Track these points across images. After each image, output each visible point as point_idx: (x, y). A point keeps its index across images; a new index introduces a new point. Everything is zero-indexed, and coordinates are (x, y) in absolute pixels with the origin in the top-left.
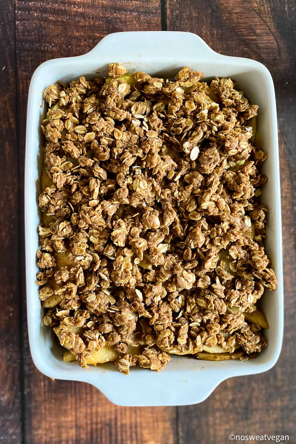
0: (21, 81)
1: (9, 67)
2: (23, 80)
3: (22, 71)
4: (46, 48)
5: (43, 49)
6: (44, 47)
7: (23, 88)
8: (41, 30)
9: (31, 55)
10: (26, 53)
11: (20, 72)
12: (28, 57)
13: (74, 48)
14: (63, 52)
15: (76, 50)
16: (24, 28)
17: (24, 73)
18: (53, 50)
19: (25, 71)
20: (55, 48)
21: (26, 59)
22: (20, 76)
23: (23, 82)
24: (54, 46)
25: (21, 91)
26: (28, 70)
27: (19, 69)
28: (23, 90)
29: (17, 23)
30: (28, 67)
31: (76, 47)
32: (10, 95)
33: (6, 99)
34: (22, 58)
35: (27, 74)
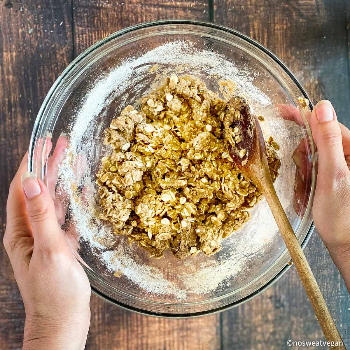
0: (77, 35)
1: (66, 22)
2: (79, 35)
3: (78, 26)
4: (101, 5)
5: (97, 5)
6: (99, 4)
7: (79, 42)
9: (87, 12)
10: (82, 9)
11: (76, 27)
12: (84, 13)
13: (127, 5)
14: (116, 8)
15: (128, 7)
17: (80, 28)
18: (107, 7)
19: (81, 26)
20: (109, 5)
21: (82, 15)
22: (77, 31)
23: (79, 37)
24: (108, 3)
25: (77, 45)
26: (84, 25)
27: (76, 24)
28: (79, 44)
30: (84, 22)
31: (128, 4)
32: (68, 48)
33: (64, 52)
34: (79, 15)
35: (83, 28)
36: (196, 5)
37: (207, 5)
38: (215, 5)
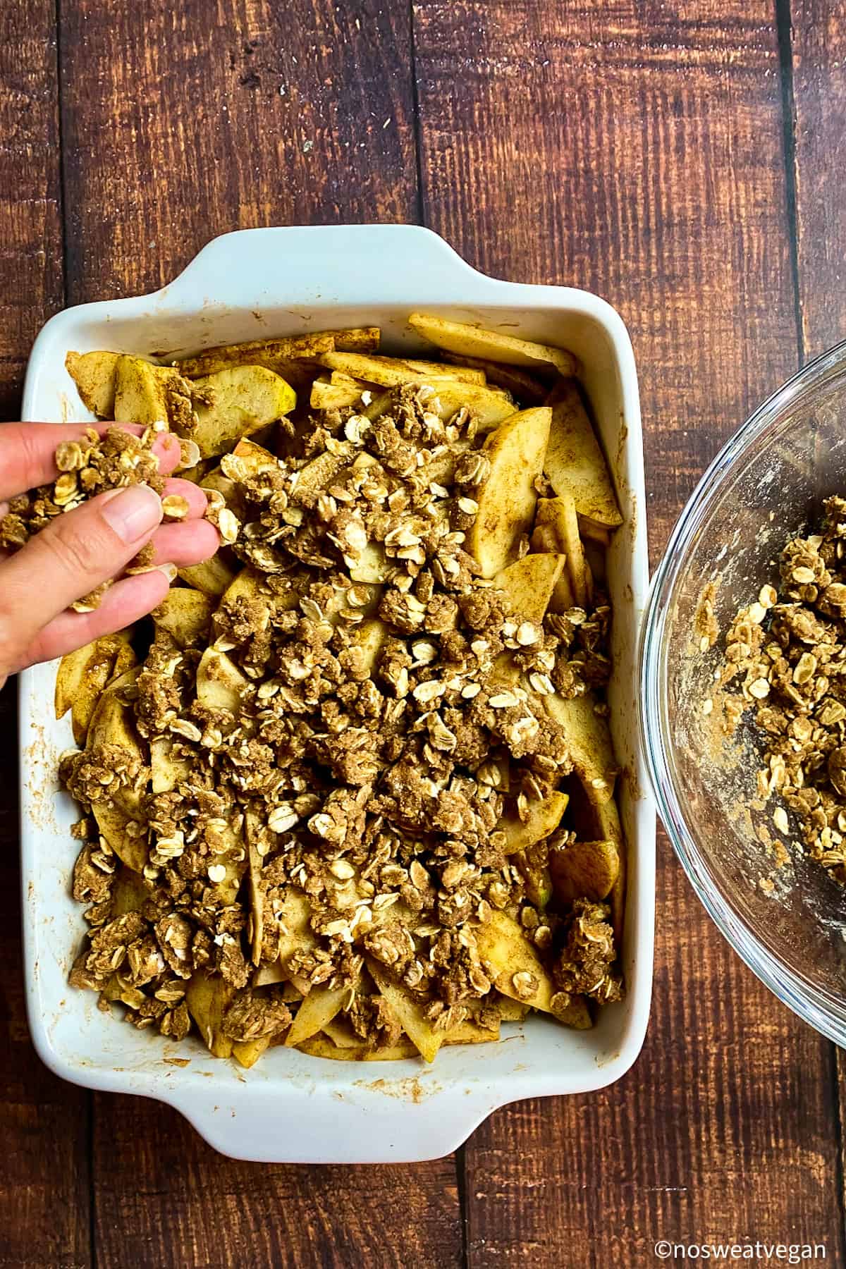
0: (429, 153)
1: (400, 120)
2: (433, 150)
3: (430, 126)
4: (488, 69)
5: (480, 70)
6: (484, 66)
7: (433, 170)
8: (475, 24)
9: (452, 88)
10: (439, 84)
11: (426, 131)
12: (446, 93)
13: (557, 65)
14: (529, 76)
15: (562, 71)
16: (434, 21)
17: (437, 134)
18: (504, 74)
19: (438, 128)
20: (510, 68)
21: (440, 98)
22: (427, 141)
23: (433, 157)
24: (509, 63)
25: (430, 178)
26: (447, 125)
27: (424, 123)
28: (435, 175)
29: (416, 9)
30: (447, 117)
31: (561, 63)
32: (405, 188)
33: (396, 198)
34: (431, 97)
35: (444, 134)
36: (744, 58)
37: (774, 54)
38: (796, 53)
